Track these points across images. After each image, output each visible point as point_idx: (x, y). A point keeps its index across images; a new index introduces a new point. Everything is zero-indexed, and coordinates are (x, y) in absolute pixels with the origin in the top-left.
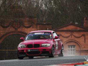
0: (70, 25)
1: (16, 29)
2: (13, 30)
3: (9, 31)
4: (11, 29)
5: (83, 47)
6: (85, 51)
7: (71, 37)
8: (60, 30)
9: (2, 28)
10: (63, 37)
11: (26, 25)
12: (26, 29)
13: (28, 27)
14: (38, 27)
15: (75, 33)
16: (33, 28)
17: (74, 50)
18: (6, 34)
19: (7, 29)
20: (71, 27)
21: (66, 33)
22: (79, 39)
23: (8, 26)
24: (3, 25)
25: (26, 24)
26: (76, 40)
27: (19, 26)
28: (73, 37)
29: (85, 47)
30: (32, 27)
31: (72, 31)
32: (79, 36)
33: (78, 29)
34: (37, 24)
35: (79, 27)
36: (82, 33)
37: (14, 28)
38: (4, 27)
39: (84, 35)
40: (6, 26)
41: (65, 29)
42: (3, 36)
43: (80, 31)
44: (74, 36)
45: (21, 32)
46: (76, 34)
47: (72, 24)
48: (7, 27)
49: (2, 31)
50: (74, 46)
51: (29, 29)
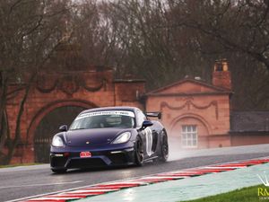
0: (184, 82)
1: (70, 95)
2: (63, 96)
3: (55, 100)
4: (58, 95)
5: (213, 127)
6: (218, 136)
7: (187, 107)
8: (163, 93)
9: (38, 93)
10: (170, 108)
11: (91, 86)
12: (90, 94)
13: (94, 90)
14: (116, 88)
15: (196, 98)
16: (105, 90)
17: (194, 135)
18: (49, 106)
19: (51, 95)
21: (177, 100)
22: (204, 111)
23: (52, 89)
24: (40, 87)
25: (91, 84)
26: (199, 114)
27: (75, 87)
28: (191, 107)
29: (217, 128)
30: (102, 89)
31: (190, 95)
32: (204, 105)
33: (203, 89)
34: (114, 83)
35: (205, 86)
36: (210, 99)
37: (64, 92)
38: (41, 91)
39: (214, 103)
40: (47, 88)
41: (174, 90)
42: (43, 109)
43: (205, 94)
44: (194, 106)
45: (79, 101)
46: (199, 102)
47: (187, 81)
49: (38, 100)
50: (194, 127)
51: (97, 93)
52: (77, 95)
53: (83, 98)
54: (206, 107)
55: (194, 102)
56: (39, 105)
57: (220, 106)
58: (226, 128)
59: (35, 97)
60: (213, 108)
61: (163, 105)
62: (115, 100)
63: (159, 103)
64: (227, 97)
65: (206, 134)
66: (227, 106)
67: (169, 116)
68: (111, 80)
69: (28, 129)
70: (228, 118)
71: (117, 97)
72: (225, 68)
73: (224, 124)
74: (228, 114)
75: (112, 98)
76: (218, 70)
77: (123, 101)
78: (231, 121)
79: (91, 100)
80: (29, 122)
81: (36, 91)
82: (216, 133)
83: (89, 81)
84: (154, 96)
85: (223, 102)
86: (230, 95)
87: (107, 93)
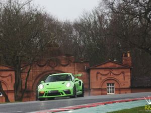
0: (108, 62)
1: (53, 68)
2: (50, 69)
3: (46, 70)
4: (47, 68)
5: (122, 84)
6: (125, 88)
7: (109, 74)
8: (98, 67)
9: (38, 67)
10: (101, 74)
11: (63, 64)
12: (63, 68)
13: (65, 66)
14: (75, 65)
15: (114, 70)
17: (113, 88)
18: (43, 73)
19: (44, 68)
20: (110, 65)
21: (105, 71)
22: (118, 76)
23: (45, 65)
25: (63, 62)
26: (115, 77)
27: (56, 64)
28: (112, 74)
29: (124, 85)
30: (69, 65)
31: (110, 69)
32: (117, 73)
33: (117, 66)
34: (74, 62)
35: (118, 64)
36: (121, 70)
37: (51, 67)
38: (40, 66)
39: (123, 73)
40: (42, 64)
41: (103, 66)
42: (40, 75)
43: (119, 68)
45: (57, 71)
46: (115, 72)
47: (110, 62)
48: (43, 66)
49: (38, 70)
50: (113, 84)
51: (67, 67)
52: (56, 69)
53: (59, 69)
54: (119, 74)
55: (113, 72)
56: (39, 73)
57: (126, 74)
58: (128, 85)
59: (36, 69)
60: (122, 75)
61: (98, 73)
62: (75, 71)
63: (96, 72)
64: (129, 70)
65: (119, 88)
66: (129, 74)
67: (101, 79)
68: (73, 61)
69: (33, 85)
70: (130, 80)
71: (76, 69)
72: (129, 55)
73: (127, 83)
74: (130, 78)
75: (73, 70)
76: (125, 56)
77: (79, 71)
78: (131, 81)
80: (33, 81)
81: (37, 66)
82: (124, 87)
83: (62, 62)
84: (93, 69)
85: (127, 72)
86: (131, 69)
87: (71, 67)
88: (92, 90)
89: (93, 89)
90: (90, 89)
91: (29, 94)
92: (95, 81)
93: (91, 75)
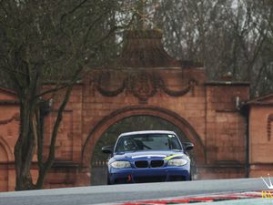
1: (142, 100)
2: (133, 102)
3: (123, 106)
4: (126, 101)
9: (99, 97)
11: (171, 89)
12: (172, 100)
14: (208, 93)
16: (193, 95)
18: (113, 114)
19: (116, 100)
23: (121, 91)
24: (102, 87)
25: (173, 85)
27: (151, 90)
30: (189, 94)
34: (206, 85)
37: (136, 96)
38: (106, 94)
40: (112, 90)
42: (105, 119)
45: (156, 109)
48: (114, 94)
49: (99, 106)
51: (181, 99)
52: (153, 102)
53: (162, 105)
56: (100, 114)
59: (95, 102)
62: (206, 110)
63: (267, 116)
68: (201, 81)
69: (84, 147)
71: (209, 106)
75: (202, 107)
77: (217, 111)
79: (172, 108)
80: (85, 136)
81: (97, 93)
83: (171, 82)
84: (258, 106)
87: (195, 100)
88: (253, 167)
89: (257, 164)
90: (249, 165)
91: (71, 174)
92: (265, 140)
93: (253, 123)
